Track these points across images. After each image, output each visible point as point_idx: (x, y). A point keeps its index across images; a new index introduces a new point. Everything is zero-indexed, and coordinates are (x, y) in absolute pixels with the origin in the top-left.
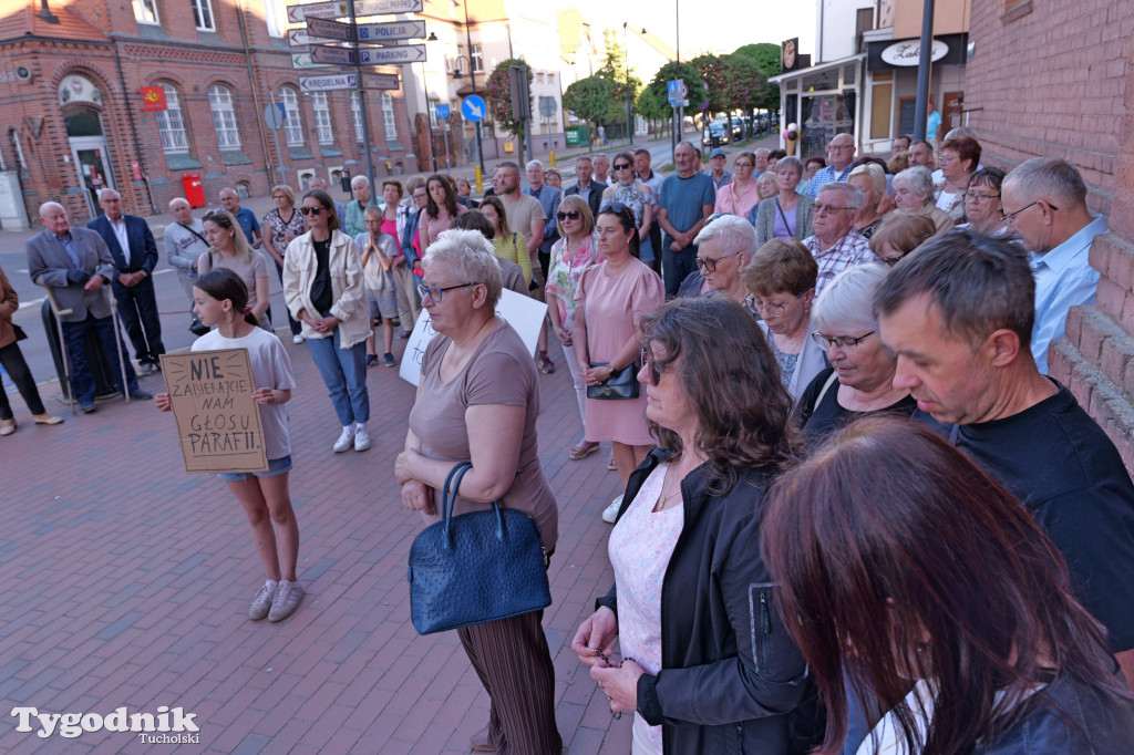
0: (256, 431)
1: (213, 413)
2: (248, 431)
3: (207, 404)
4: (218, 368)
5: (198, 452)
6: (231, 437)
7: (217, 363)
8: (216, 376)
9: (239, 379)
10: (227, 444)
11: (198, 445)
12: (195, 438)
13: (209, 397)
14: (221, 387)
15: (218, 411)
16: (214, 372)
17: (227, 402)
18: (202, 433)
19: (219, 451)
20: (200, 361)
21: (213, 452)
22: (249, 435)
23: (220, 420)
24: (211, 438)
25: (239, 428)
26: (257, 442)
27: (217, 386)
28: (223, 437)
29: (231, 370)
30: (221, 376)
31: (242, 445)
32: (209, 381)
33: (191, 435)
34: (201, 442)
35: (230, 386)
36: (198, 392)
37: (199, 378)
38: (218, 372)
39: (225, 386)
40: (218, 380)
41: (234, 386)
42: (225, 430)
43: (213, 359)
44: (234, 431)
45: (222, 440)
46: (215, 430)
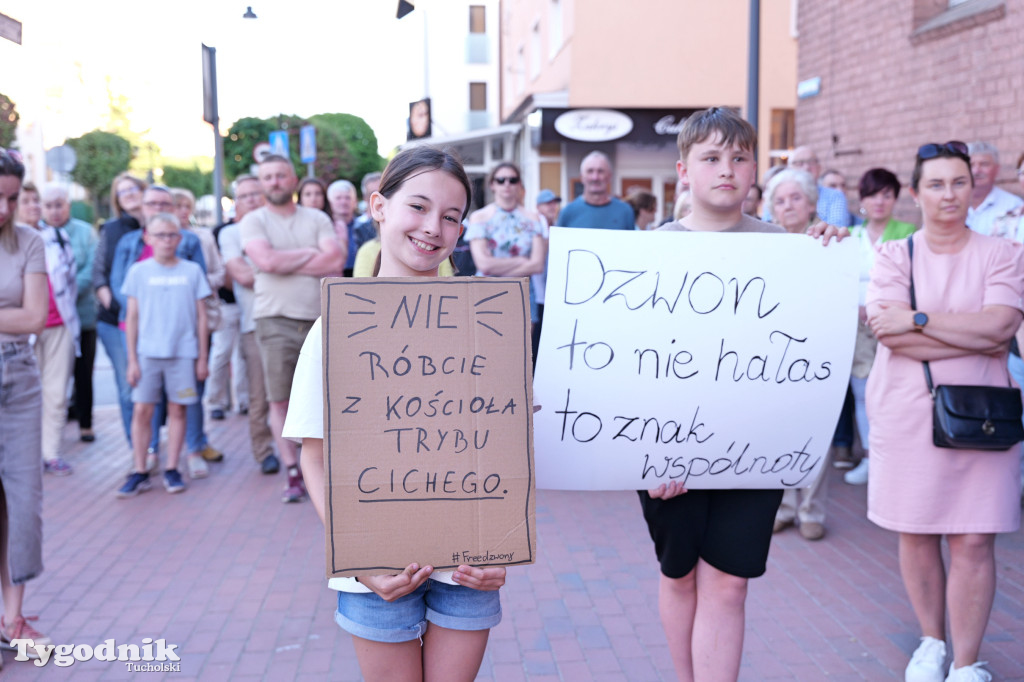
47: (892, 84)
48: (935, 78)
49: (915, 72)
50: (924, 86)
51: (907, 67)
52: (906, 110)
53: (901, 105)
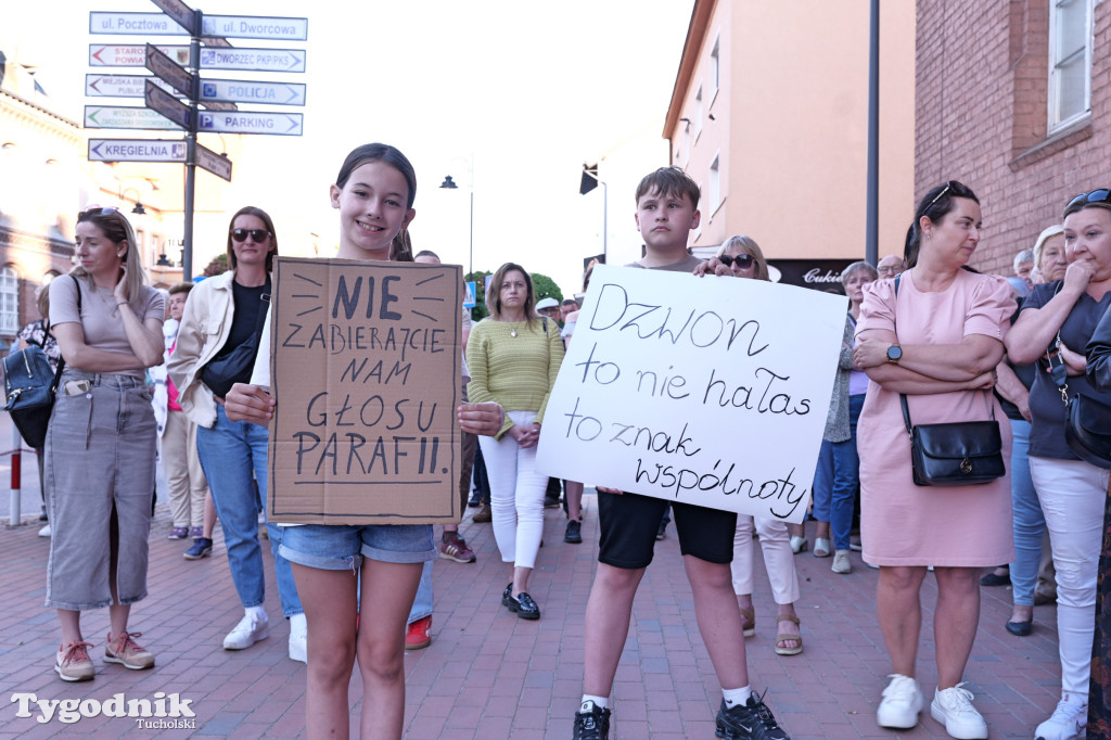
0: (444, 437)
1: (360, 391)
2: (429, 436)
3: (353, 371)
4: (395, 299)
5: (308, 473)
6: (389, 446)
7: (393, 288)
8: (385, 314)
9: (436, 326)
10: (379, 460)
11: (311, 459)
12: (308, 443)
13: (360, 356)
14: (391, 339)
15: (373, 386)
16: (384, 307)
17: (396, 370)
18: (326, 433)
19: (357, 473)
20: (360, 279)
21: (342, 475)
22: (430, 445)
23: (375, 406)
24: (344, 446)
25: (410, 429)
26: (441, 463)
27: (383, 335)
28: (371, 446)
29: (420, 306)
30: (397, 317)
31: (409, 464)
32: (368, 323)
33: (300, 435)
34: (318, 452)
35: (409, 336)
36: (339, 344)
37: (349, 315)
38: (391, 307)
39: (400, 336)
40: (388, 323)
41: (419, 338)
42: (380, 430)
43: (386, 280)
44: (398, 433)
45: (366, 452)
46: (358, 429)
47: (996, 209)
48: (1032, 200)
49: (1015, 196)
50: (1023, 207)
51: (1008, 192)
52: (1008, 231)
53: (1004, 228)
